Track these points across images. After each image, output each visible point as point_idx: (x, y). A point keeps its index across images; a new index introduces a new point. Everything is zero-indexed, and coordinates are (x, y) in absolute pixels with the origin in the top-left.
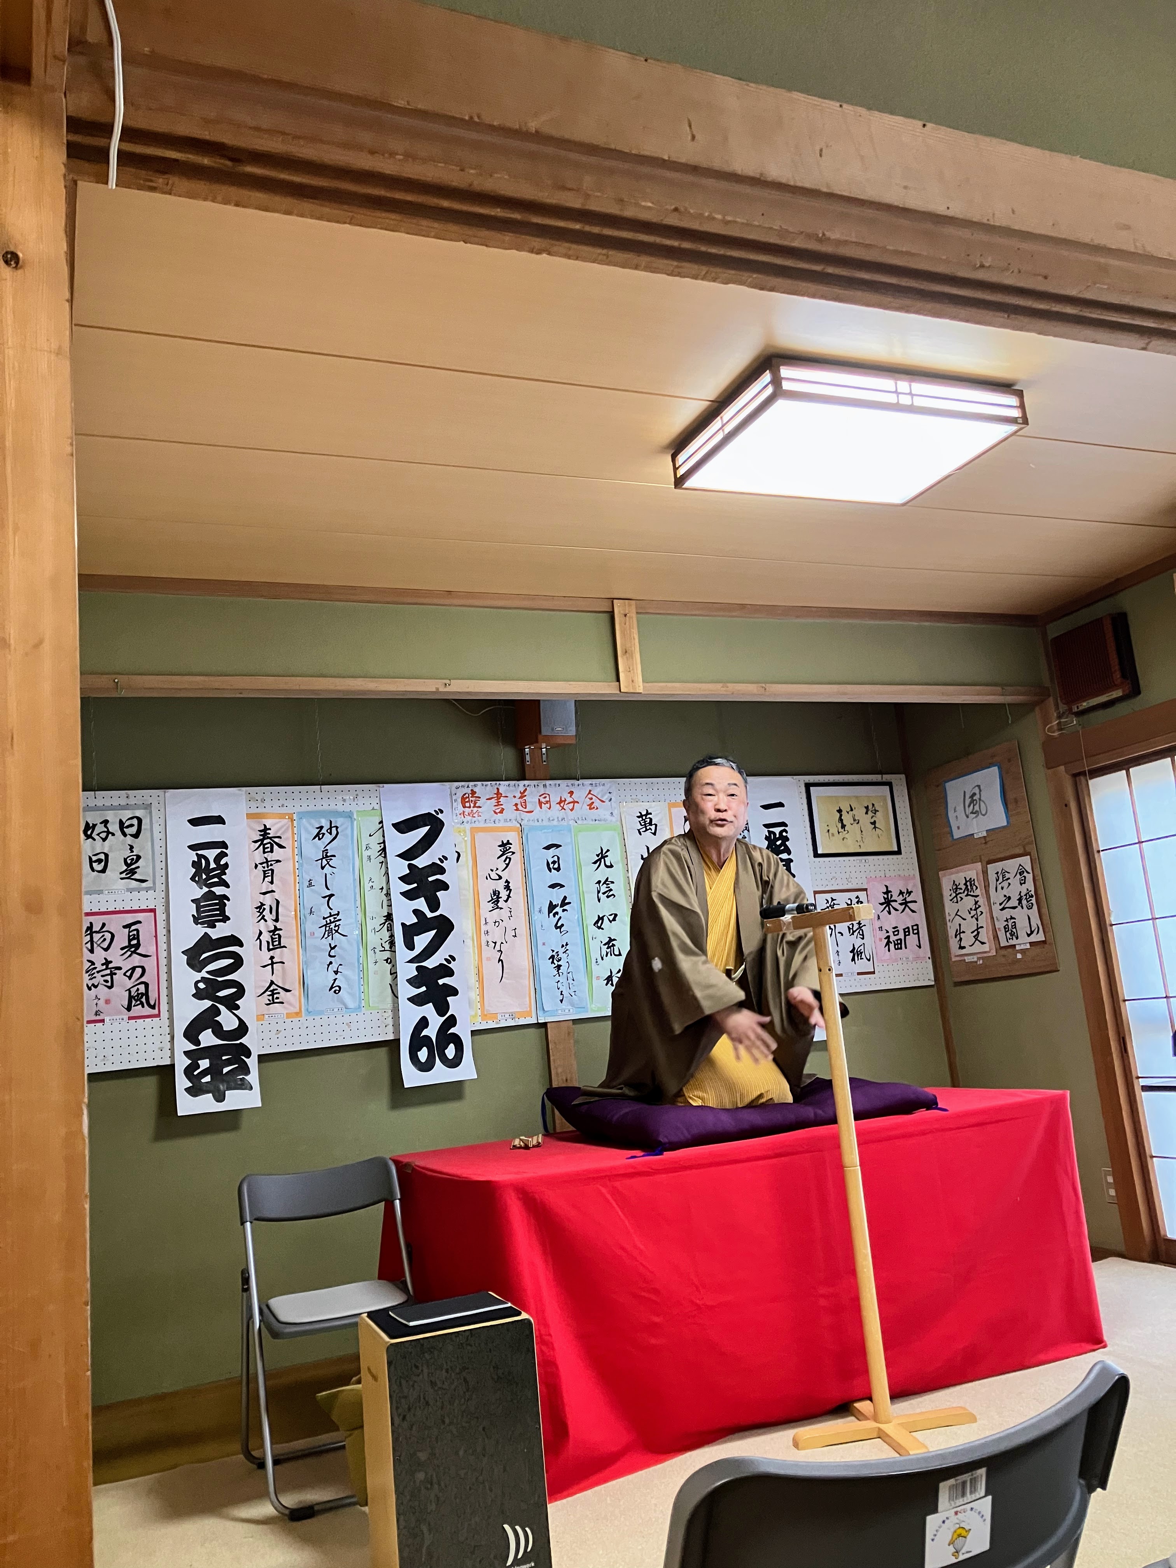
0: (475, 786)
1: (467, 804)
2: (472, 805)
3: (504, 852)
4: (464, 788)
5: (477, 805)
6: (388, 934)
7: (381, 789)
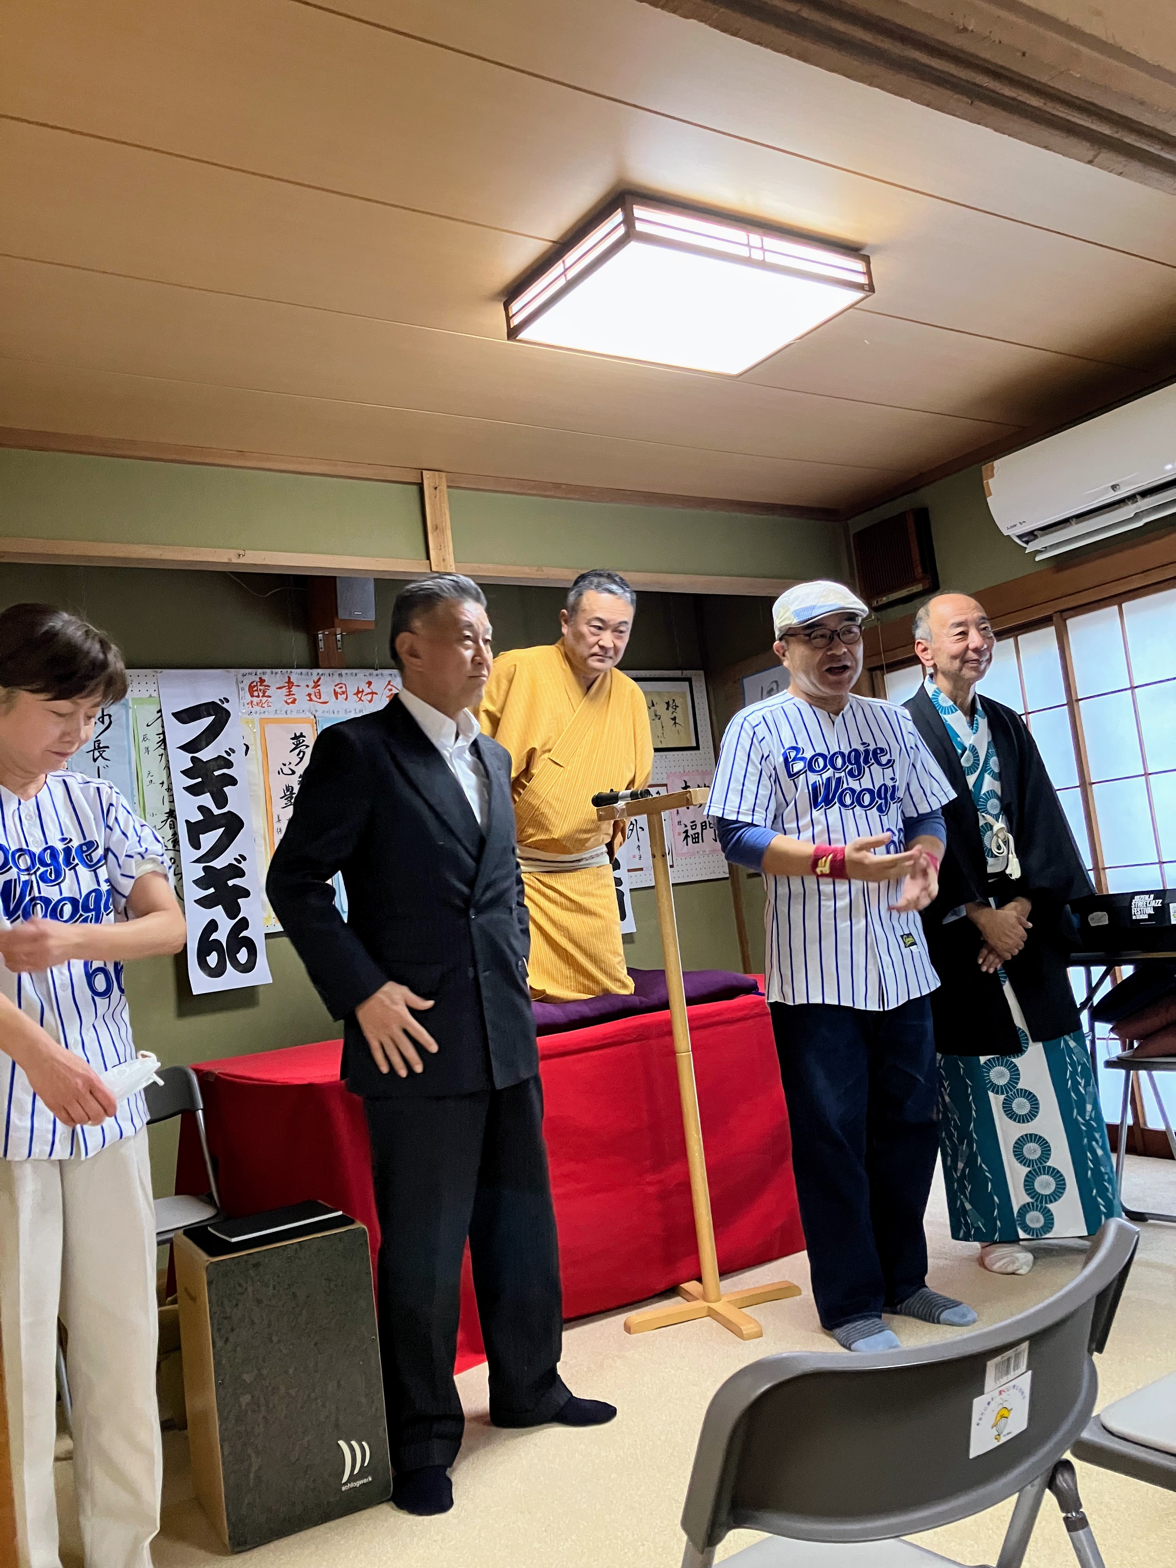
0: (264, 673)
1: (256, 694)
2: (261, 694)
3: (297, 745)
4: (251, 676)
5: (266, 694)
6: (171, 832)
7: (158, 674)
